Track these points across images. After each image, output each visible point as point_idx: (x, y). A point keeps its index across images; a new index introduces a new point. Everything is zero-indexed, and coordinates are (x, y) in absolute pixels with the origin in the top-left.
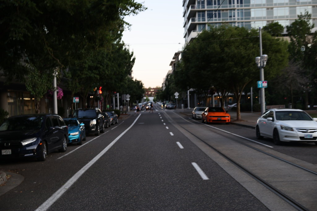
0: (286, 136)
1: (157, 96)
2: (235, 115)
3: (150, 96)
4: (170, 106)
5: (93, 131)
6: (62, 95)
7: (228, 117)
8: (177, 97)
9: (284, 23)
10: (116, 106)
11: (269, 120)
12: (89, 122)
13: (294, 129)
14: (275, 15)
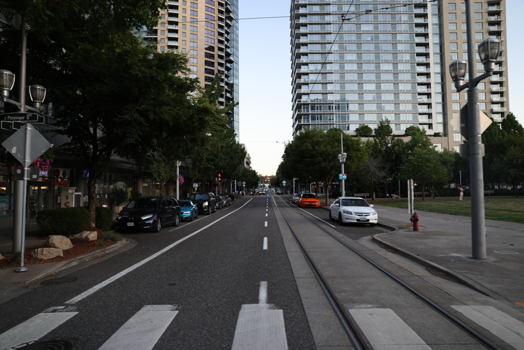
0: (347, 219)
1: (271, 183)
2: (324, 200)
3: (266, 183)
4: (280, 192)
5: (206, 211)
6: (183, 181)
7: (318, 203)
8: (284, 185)
9: (373, 127)
10: (234, 191)
11: (336, 206)
12: (202, 204)
13: (353, 213)
14: (365, 120)
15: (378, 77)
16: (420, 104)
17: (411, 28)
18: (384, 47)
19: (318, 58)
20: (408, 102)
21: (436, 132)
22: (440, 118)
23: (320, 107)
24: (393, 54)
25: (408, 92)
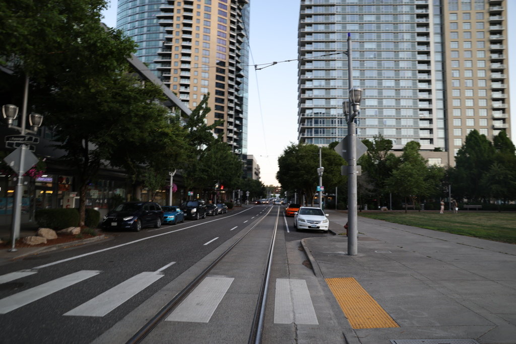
8: (286, 195)
14: (367, 134)
15: (380, 93)
16: (421, 119)
17: (413, 46)
18: (386, 64)
19: (322, 74)
20: (410, 117)
21: (437, 147)
22: (441, 134)
23: (323, 121)
24: (396, 71)
25: (409, 108)
